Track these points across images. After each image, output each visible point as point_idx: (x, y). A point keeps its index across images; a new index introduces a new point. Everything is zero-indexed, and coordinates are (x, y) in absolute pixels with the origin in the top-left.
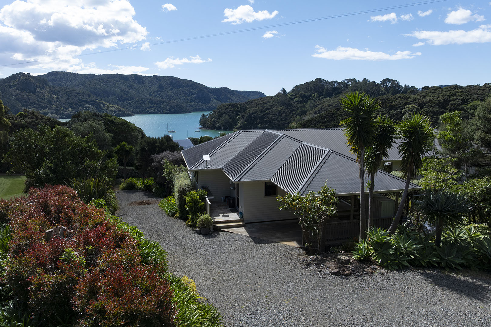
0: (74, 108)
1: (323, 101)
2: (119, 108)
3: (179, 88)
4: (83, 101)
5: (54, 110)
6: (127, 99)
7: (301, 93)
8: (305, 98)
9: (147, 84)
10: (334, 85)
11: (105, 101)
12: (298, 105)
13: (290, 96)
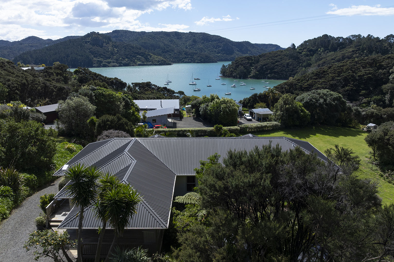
0: (129, 58)
1: (328, 54)
2: (162, 58)
3: (209, 42)
4: (136, 53)
5: (115, 60)
6: (168, 51)
7: (308, 47)
8: (312, 52)
9: (184, 39)
10: (339, 40)
11: (152, 53)
12: (305, 58)
13: (299, 50)
